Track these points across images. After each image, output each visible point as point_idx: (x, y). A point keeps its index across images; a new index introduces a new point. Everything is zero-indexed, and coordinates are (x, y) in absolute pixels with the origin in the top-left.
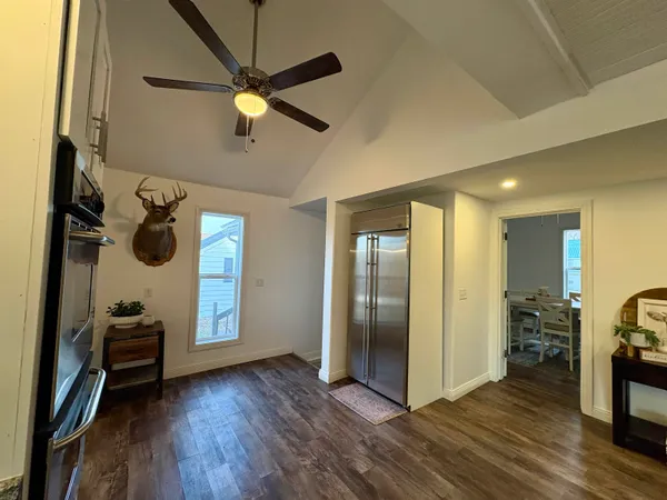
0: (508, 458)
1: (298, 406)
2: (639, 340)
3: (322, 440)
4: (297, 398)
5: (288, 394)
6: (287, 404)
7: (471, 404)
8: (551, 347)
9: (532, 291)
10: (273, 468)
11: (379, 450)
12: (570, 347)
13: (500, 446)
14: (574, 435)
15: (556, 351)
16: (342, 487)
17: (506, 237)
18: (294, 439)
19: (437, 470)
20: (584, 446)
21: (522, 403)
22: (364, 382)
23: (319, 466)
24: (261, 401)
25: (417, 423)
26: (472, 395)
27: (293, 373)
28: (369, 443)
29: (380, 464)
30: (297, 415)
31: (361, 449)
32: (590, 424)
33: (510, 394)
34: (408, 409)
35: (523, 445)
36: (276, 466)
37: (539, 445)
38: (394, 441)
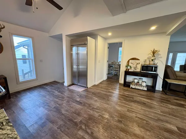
0: (107, 92)
1: (60, 92)
2: (129, 68)
3: (68, 97)
4: (59, 90)
5: (56, 90)
6: (56, 92)
7: (100, 85)
8: (115, 72)
9: (113, 61)
10: (56, 105)
11: (82, 96)
12: (118, 72)
13: (105, 90)
14: (118, 86)
15: (116, 73)
16: (74, 104)
17: (108, 48)
18: (60, 99)
19: (94, 97)
20: (119, 88)
21: (110, 83)
22: (77, 84)
23: (68, 102)
24: (48, 93)
25: (89, 90)
26: (101, 83)
27: (56, 85)
28: (79, 95)
29: (82, 98)
30: (60, 94)
31: (78, 97)
32: (120, 84)
33: (108, 82)
34: (88, 88)
35: (109, 89)
36: (56, 104)
37: (112, 89)
38: (85, 94)
